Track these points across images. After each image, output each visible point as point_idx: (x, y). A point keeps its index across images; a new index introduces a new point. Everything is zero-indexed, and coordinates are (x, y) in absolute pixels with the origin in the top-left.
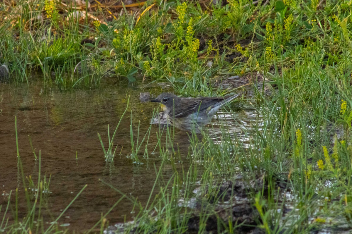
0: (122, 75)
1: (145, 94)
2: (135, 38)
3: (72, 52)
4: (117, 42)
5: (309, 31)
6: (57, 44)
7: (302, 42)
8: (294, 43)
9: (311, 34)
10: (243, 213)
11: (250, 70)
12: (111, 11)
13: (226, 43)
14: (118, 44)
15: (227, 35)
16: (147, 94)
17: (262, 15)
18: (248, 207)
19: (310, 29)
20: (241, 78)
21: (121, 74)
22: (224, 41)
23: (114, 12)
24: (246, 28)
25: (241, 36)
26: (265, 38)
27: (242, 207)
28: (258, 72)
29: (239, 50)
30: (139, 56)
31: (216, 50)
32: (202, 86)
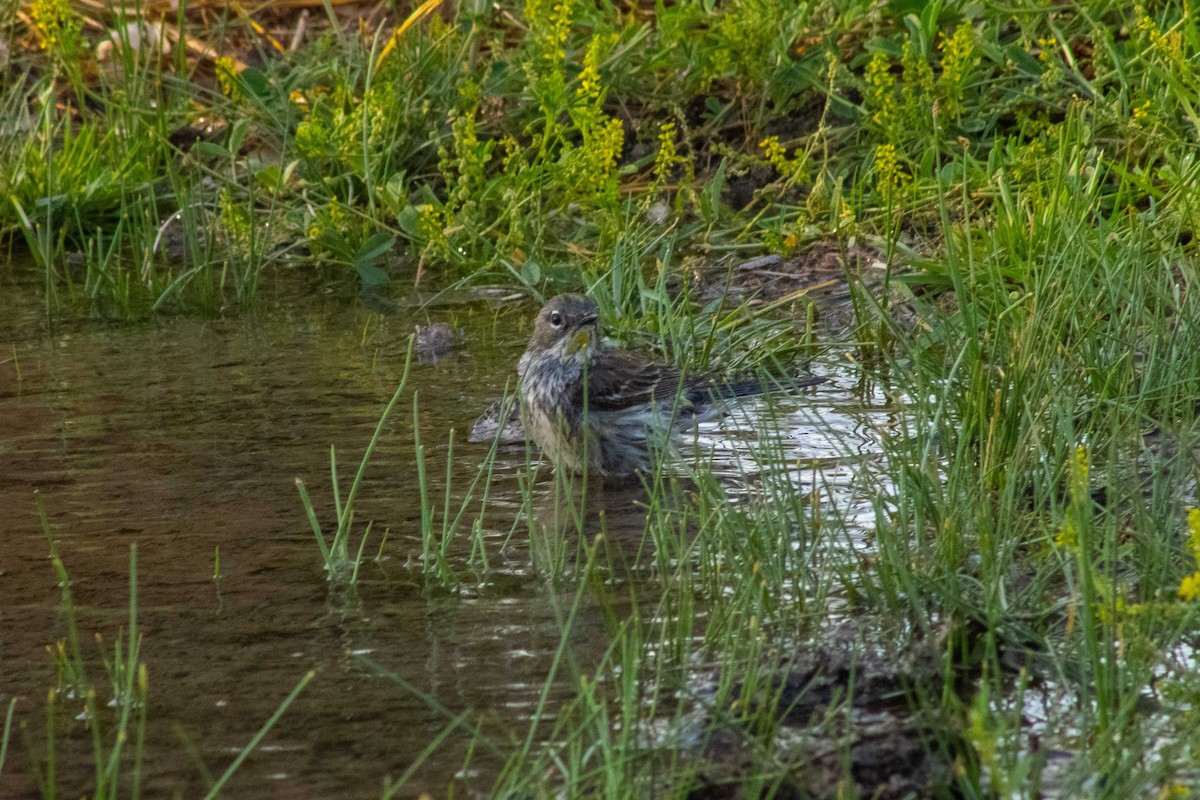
0: (335, 261)
1: (434, 330)
2: (379, 121)
3: (138, 177)
4: (314, 137)
5: (1030, 80)
6: (79, 150)
7: (1006, 124)
8: (977, 129)
9: (1039, 90)
10: (888, 770)
11: (819, 231)
12: (259, 22)
13: (715, 133)
14: (318, 145)
15: (717, 100)
16: (444, 332)
17: (842, 25)
18: (906, 747)
19: (1035, 77)
20: (788, 265)
21: (332, 257)
22: (707, 126)
23: (271, 25)
24: (789, 73)
25: (770, 105)
26: (866, 112)
27: (886, 745)
28: (852, 241)
29: (774, 159)
30: (395, 188)
31: (684, 160)
32: (644, 294)
